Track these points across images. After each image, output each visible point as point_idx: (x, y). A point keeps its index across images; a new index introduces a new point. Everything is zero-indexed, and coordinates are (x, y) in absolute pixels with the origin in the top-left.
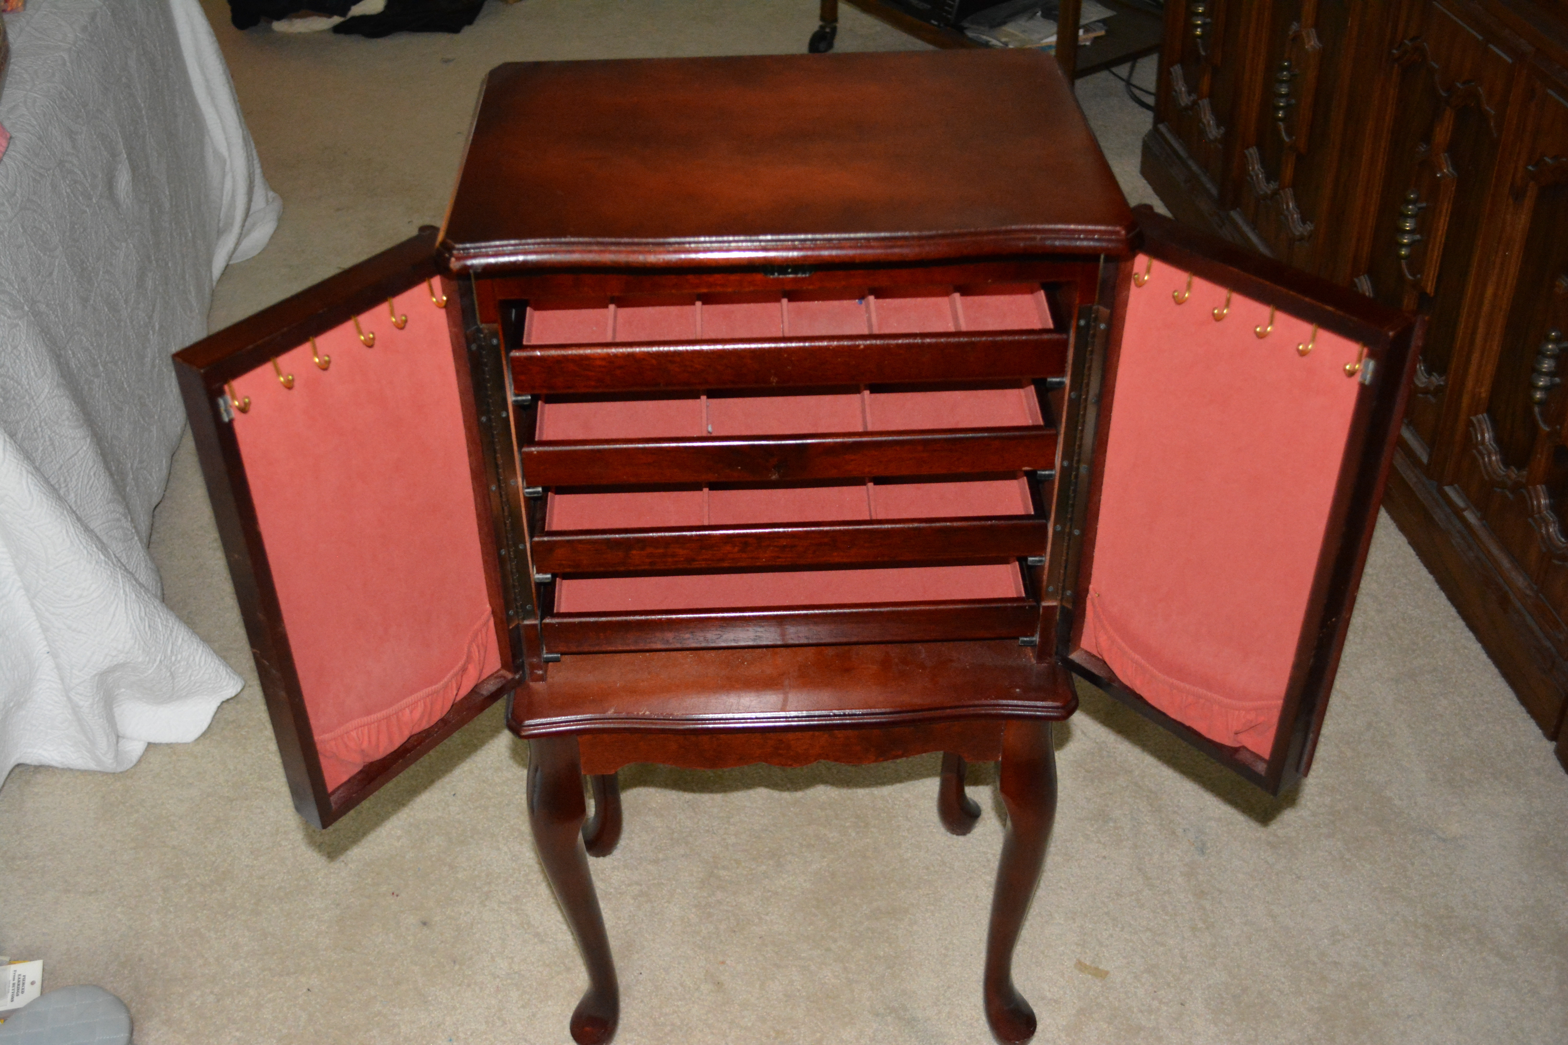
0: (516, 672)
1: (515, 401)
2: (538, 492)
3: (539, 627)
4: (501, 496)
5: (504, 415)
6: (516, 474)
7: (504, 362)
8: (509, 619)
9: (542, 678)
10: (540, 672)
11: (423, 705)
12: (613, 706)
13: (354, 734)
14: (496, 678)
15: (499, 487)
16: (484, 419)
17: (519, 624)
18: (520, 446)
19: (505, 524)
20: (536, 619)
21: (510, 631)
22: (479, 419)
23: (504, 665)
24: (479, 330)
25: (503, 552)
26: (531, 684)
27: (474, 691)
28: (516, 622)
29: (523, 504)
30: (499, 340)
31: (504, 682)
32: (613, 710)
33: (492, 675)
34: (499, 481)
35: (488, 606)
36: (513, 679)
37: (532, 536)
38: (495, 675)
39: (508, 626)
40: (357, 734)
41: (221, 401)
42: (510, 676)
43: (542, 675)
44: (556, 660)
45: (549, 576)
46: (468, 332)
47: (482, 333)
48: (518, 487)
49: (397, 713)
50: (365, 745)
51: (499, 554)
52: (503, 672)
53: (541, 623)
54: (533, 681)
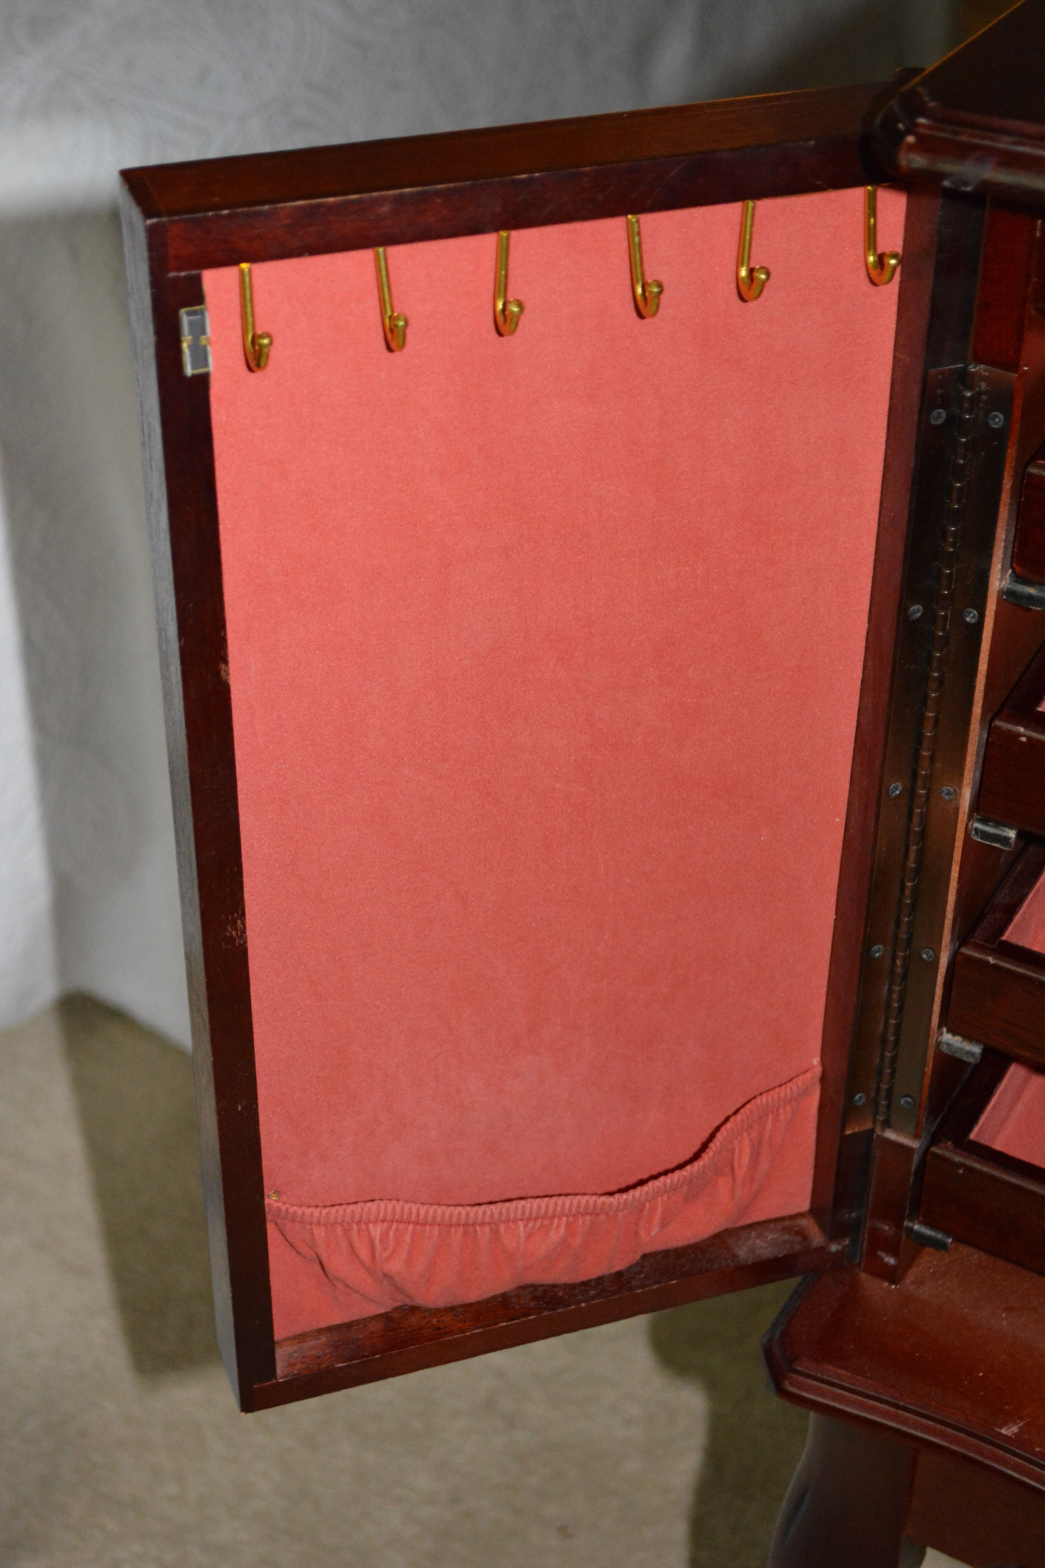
0: (834, 1234)
1: (1010, 593)
2: (1005, 840)
3: (916, 1158)
4: (910, 815)
5: (971, 618)
6: (961, 776)
7: (1007, 484)
8: (849, 1112)
9: (892, 1275)
10: (891, 1261)
11: (562, 1230)
12: (1021, 1419)
13: (376, 1231)
14: (787, 1230)
15: (911, 793)
16: (916, 610)
17: (872, 1131)
18: (992, 713)
19: (903, 887)
20: (916, 1136)
21: (844, 1138)
22: (902, 610)
23: (815, 1211)
24: (964, 378)
25: (878, 951)
26: (863, 1276)
27: (721, 1238)
28: (869, 1125)
29: (957, 856)
30: (1008, 418)
31: (798, 1247)
32: (1015, 1429)
33: (782, 1219)
34: (914, 776)
35: (816, 1061)
36: (821, 1249)
37: (963, 937)
38: (787, 1223)
39: (843, 1129)
40: (384, 1236)
41: (185, 318)
42: (817, 1238)
43: (894, 1268)
44: (939, 1246)
45: (977, 1049)
46: (932, 371)
47: (971, 389)
48: (957, 811)
49: (494, 1225)
50: (396, 1266)
51: (866, 955)
52: (809, 1225)
53: (926, 1152)
54: (869, 1271)
